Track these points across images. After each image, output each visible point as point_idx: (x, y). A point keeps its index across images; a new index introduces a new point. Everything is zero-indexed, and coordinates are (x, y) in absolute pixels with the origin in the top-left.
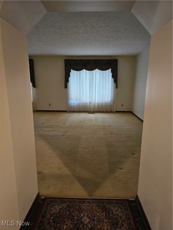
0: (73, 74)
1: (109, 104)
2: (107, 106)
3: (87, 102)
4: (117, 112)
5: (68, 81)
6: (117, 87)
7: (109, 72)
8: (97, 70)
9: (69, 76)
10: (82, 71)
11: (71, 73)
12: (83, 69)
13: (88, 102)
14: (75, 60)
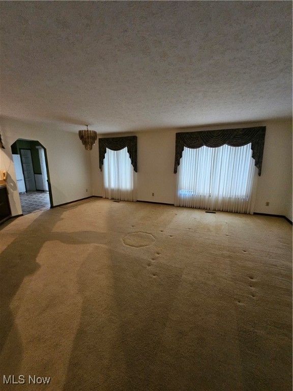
1: (242, 200)
3: (205, 194)
4: (255, 214)
5: (179, 164)
6: (260, 174)
8: (226, 146)
9: (181, 157)
11: (184, 152)
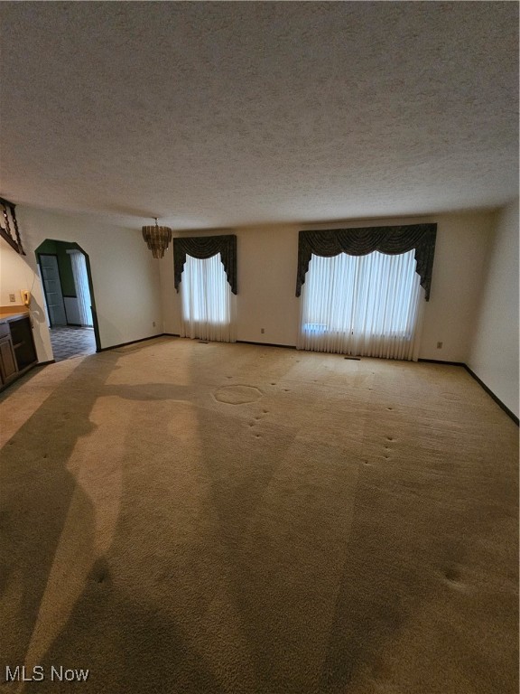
0: (317, 263)
1: (401, 340)
2: (395, 345)
3: (344, 331)
5: (303, 282)
6: (427, 298)
7: (408, 260)
8: (376, 253)
9: (307, 270)
10: (337, 257)
11: (311, 263)
12: (341, 252)
13: (347, 330)
14: (323, 232)
